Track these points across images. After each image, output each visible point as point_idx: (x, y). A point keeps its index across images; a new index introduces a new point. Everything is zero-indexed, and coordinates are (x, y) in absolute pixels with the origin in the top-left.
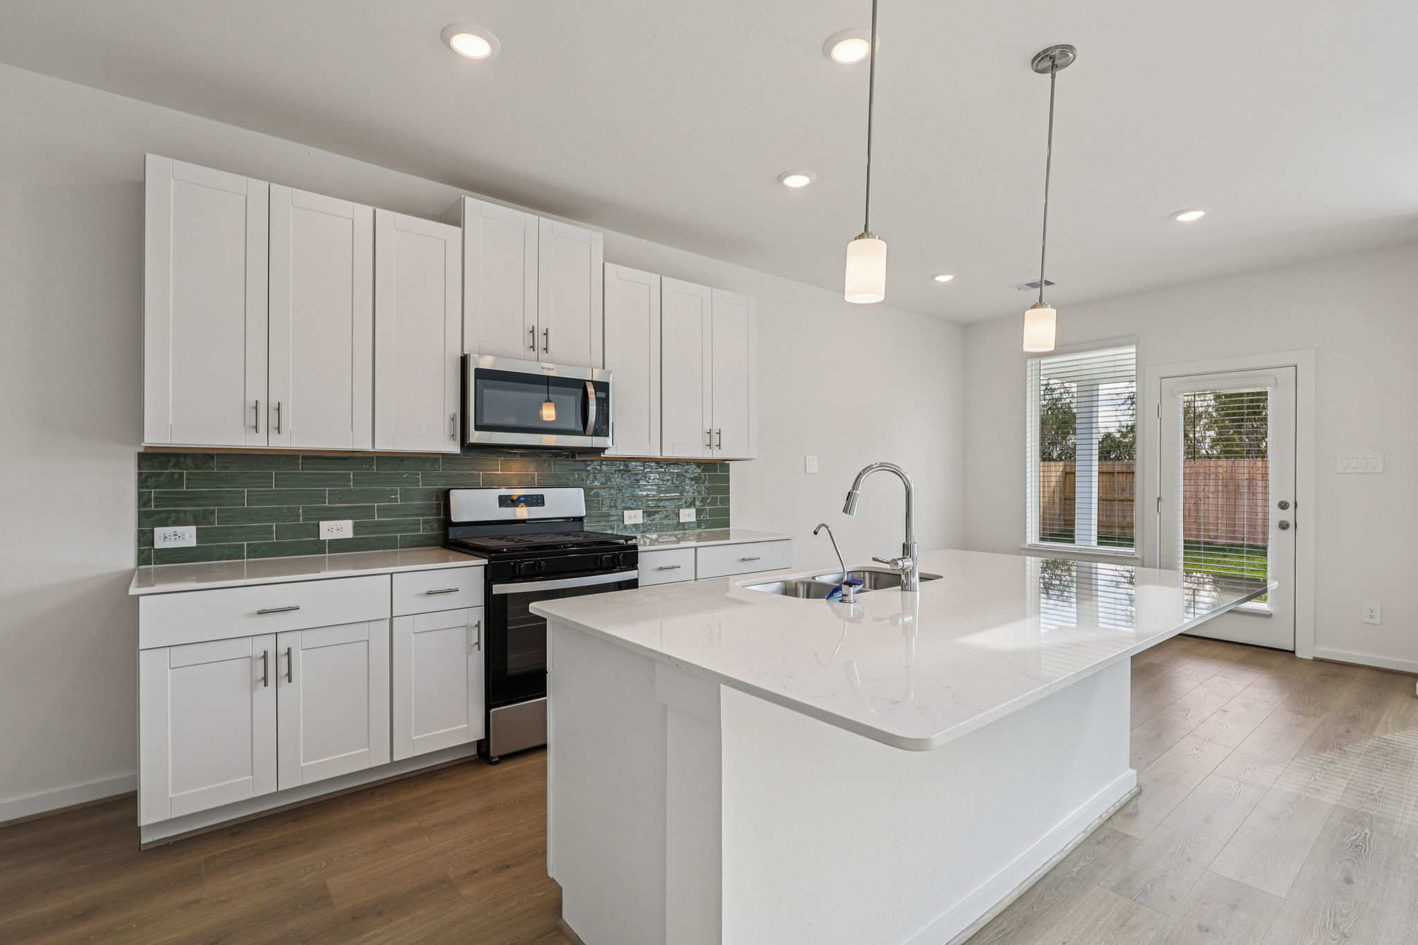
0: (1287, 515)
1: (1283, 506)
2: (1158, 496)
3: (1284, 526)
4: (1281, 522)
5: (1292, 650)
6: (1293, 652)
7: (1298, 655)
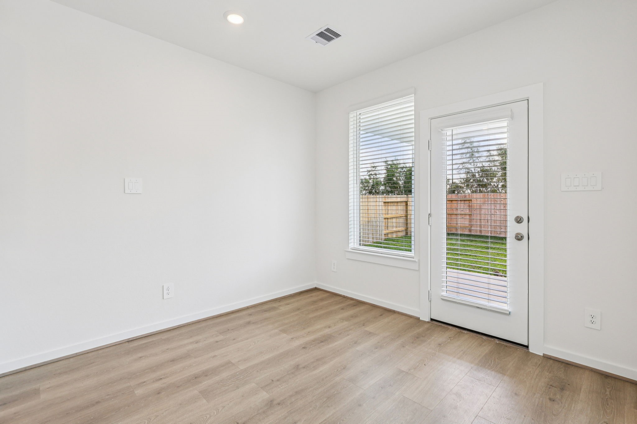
0: (522, 229)
1: (519, 220)
2: (429, 212)
3: (519, 238)
4: (517, 234)
5: (526, 344)
6: (527, 347)
7: (531, 350)
